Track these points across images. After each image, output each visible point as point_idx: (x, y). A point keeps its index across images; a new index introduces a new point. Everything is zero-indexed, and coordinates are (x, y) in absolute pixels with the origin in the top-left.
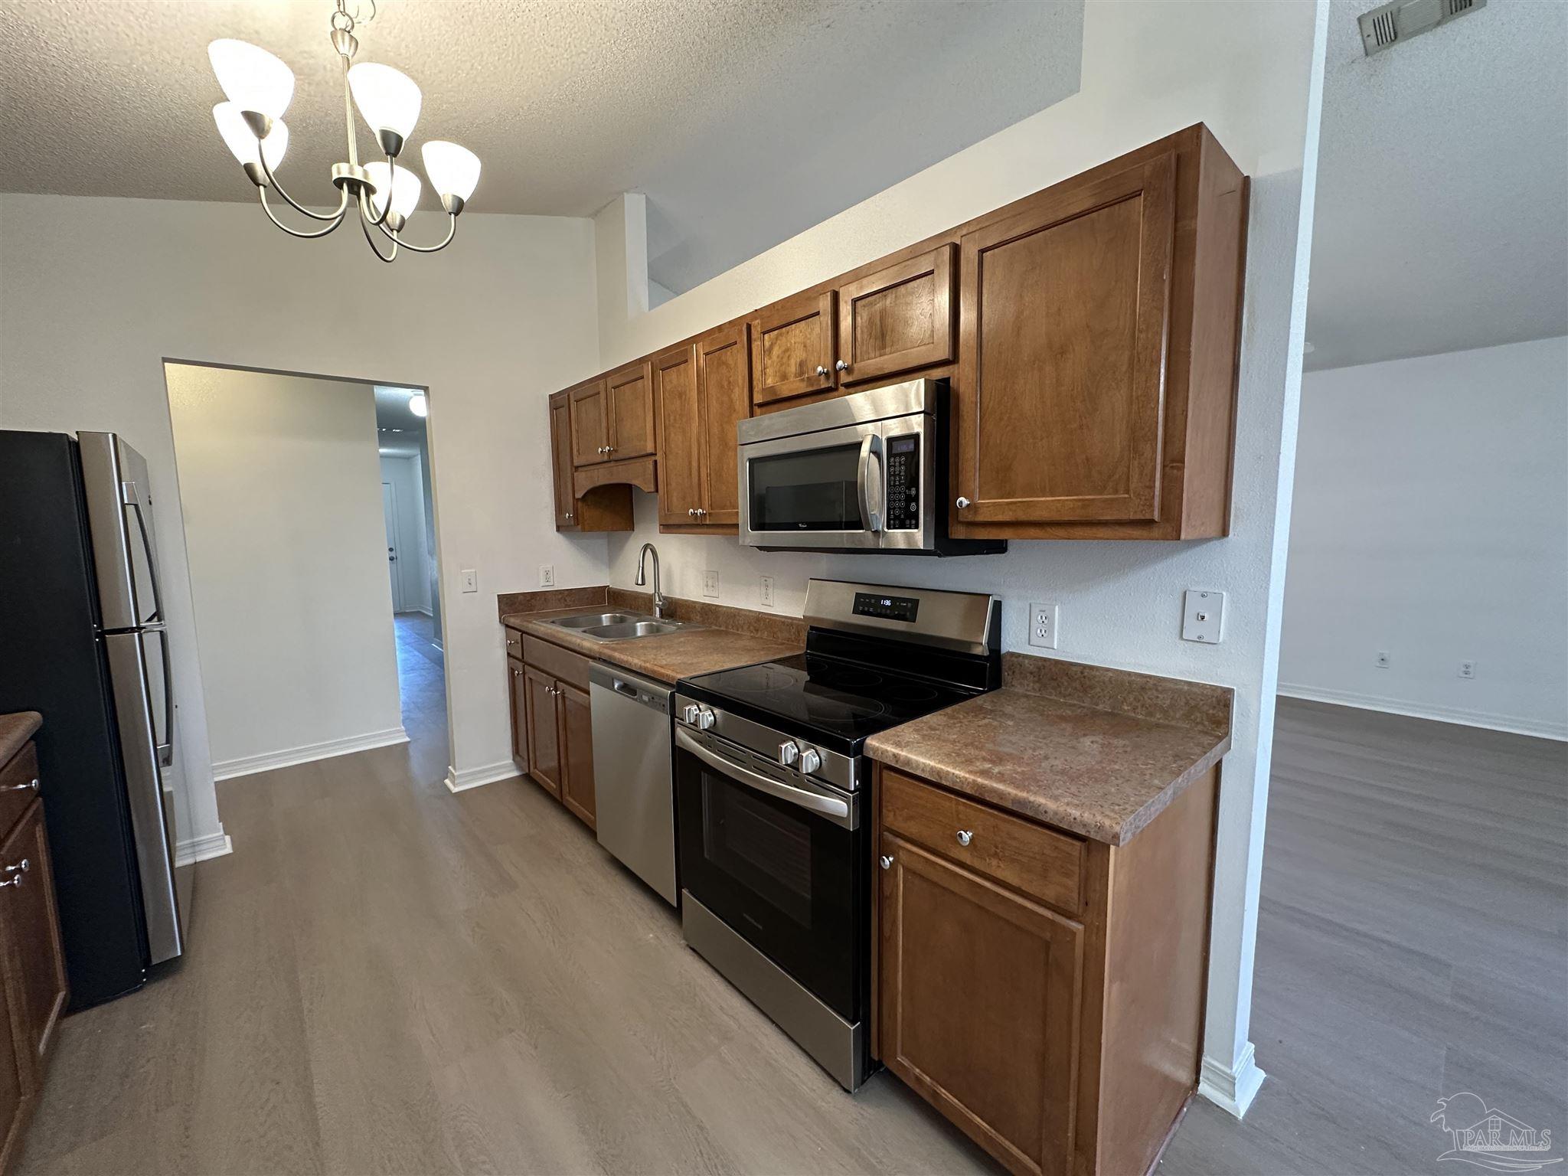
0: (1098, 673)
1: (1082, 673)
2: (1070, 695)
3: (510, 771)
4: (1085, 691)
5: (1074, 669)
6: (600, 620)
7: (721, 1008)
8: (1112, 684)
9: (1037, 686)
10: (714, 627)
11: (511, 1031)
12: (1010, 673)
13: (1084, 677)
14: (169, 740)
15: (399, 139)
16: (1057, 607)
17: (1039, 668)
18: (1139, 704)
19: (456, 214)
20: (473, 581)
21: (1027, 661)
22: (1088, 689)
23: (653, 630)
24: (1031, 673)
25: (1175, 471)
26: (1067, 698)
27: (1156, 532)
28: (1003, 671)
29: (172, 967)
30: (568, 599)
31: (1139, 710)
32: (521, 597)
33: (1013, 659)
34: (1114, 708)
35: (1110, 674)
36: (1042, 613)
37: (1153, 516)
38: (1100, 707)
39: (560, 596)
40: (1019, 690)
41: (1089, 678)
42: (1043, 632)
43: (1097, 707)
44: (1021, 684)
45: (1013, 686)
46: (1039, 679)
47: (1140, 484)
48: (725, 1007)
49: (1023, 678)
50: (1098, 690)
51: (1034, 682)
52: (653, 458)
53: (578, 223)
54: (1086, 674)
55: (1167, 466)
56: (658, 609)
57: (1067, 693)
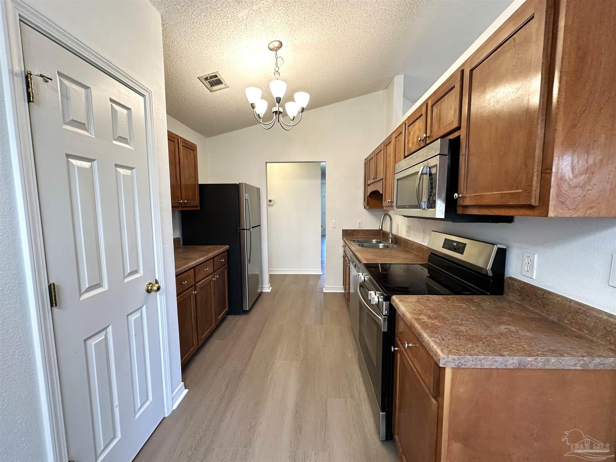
0: (551, 297)
1: (543, 295)
2: (536, 307)
3: (342, 290)
4: (544, 307)
5: (539, 292)
6: (372, 242)
7: (357, 388)
8: (559, 305)
9: (520, 298)
10: (407, 249)
11: (297, 360)
12: (508, 288)
13: (544, 298)
14: (250, 257)
15: (280, 98)
16: (536, 256)
17: (521, 288)
18: (574, 321)
19: (302, 112)
20: (335, 224)
21: (516, 283)
22: (545, 305)
23: (386, 247)
24: (518, 290)
25: (547, 175)
26: (534, 308)
27: (537, 212)
28: (505, 286)
29: (246, 312)
30: (366, 233)
31: (573, 325)
32: (350, 231)
33: (510, 281)
34: (559, 320)
35: (559, 299)
36: (528, 258)
37: (531, 202)
38: (551, 318)
39: (363, 232)
40: (511, 298)
41: (546, 299)
42: (528, 268)
43: (550, 318)
44: (512, 295)
45: (508, 295)
46: (521, 295)
47: (526, 184)
48: (358, 388)
49: (513, 292)
50: (551, 307)
51: (519, 296)
52: (382, 181)
53: (381, 92)
54: (545, 296)
55: (543, 172)
56: (390, 240)
57: (534, 305)
